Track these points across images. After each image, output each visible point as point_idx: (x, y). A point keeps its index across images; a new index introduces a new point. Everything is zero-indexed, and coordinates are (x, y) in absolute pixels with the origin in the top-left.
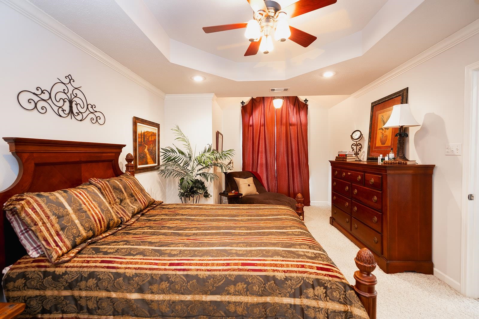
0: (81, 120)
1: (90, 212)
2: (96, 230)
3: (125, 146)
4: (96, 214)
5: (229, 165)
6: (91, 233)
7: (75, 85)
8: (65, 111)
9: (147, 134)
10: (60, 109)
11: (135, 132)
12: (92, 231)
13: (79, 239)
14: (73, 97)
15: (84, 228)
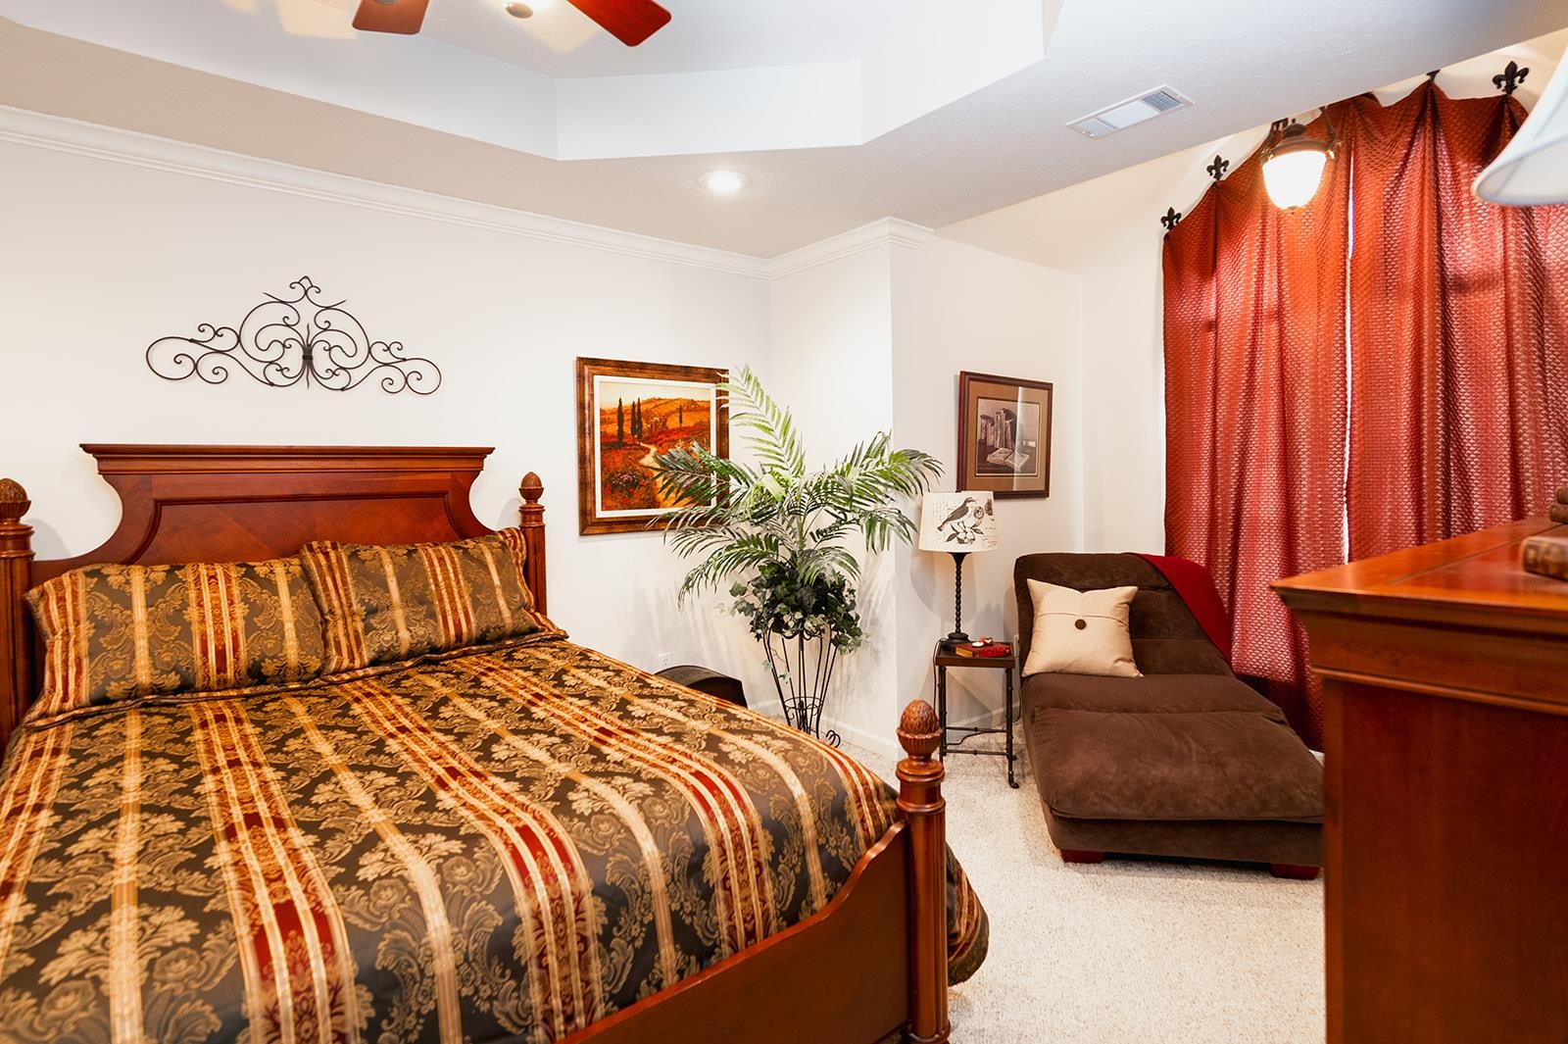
0: (343, 389)
1: (202, 627)
2: (200, 675)
3: (490, 451)
4: (219, 634)
5: (954, 523)
6: (173, 680)
7: (324, 300)
8: (289, 370)
9: (656, 406)
10: (273, 367)
11: (583, 407)
12: (179, 676)
13: (120, 685)
14: (314, 330)
15: (154, 664)
